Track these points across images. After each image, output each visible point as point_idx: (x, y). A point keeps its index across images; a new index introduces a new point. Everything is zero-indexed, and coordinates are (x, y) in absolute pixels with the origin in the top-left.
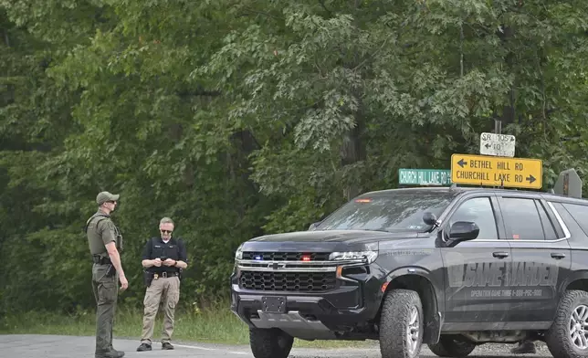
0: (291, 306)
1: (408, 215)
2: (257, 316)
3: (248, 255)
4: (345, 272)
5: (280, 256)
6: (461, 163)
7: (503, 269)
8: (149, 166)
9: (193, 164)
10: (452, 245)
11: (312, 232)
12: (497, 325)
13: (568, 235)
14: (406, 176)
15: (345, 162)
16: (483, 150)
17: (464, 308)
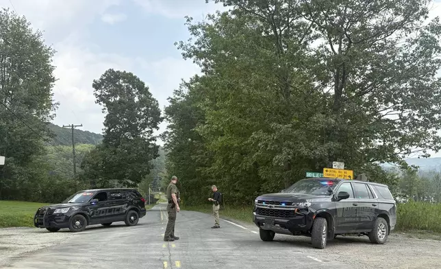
0: (276, 223)
1: (314, 190)
2: (263, 225)
3: (260, 202)
4: (298, 211)
5: (272, 203)
6: (327, 171)
7: (356, 210)
8: (232, 171)
9: (243, 170)
10: (339, 200)
11: (282, 193)
12: (353, 231)
13: (377, 197)
14: (309, 175)
15: (285, 170)
16: (334, 167)
17: (343, 225)
